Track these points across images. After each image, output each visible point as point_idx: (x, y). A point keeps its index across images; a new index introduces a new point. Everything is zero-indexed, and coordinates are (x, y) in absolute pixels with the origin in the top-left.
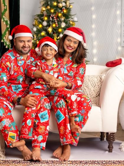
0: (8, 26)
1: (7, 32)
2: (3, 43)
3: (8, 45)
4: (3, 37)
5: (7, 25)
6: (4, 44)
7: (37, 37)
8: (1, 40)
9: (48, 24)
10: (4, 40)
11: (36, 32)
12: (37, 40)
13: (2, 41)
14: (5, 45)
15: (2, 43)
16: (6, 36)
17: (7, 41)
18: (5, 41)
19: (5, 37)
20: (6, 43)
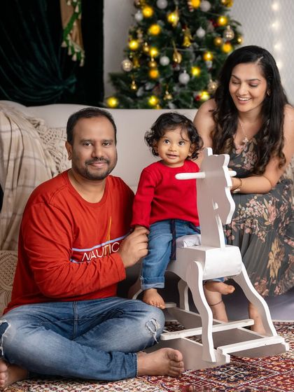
0: (77, 10)
1: (75, 24)
2: (67, 49)
3: (78, 54)
4: (66, 36)
5: (75, 8)
6: (67, 51)
7: (144, 36)
8: (62, 42)
9: (170, 4)
10: (67, 41)
11: (142, 24)
12: (145, 42)
13: (64, 44)
14: (70, 53)
15: (64, 48)
16: (71, 32)
17: (74, 44)
18: (70, 44)
19: (71, 35)
20: (73, 49)
